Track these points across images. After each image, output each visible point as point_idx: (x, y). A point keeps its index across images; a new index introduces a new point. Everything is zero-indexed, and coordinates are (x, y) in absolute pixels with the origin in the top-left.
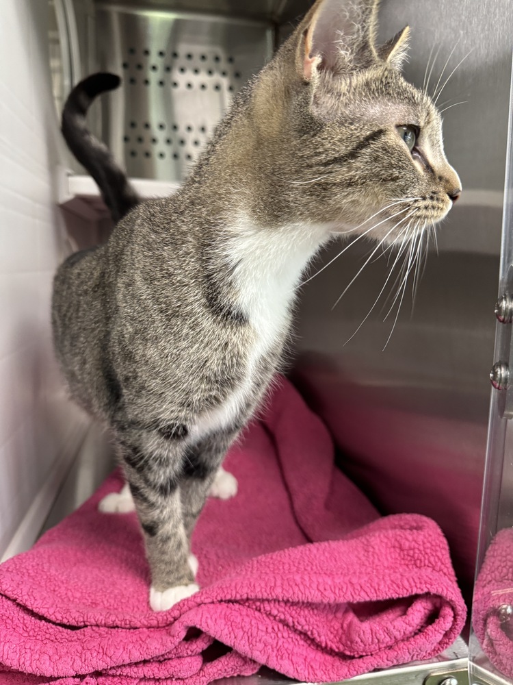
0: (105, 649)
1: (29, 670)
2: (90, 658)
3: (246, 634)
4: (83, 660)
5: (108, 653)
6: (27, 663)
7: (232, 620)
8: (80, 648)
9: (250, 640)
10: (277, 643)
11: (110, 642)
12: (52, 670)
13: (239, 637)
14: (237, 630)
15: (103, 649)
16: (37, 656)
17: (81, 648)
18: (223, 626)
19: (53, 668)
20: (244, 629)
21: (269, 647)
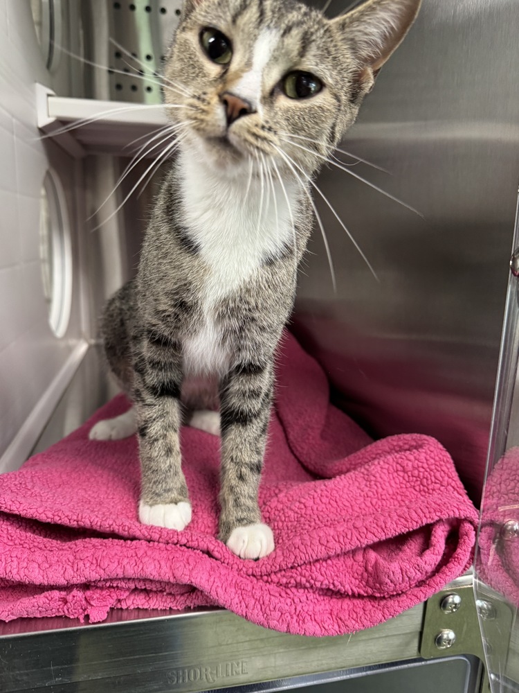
0: (99, 561)
1: (17, 578)
2: (83, 568)
3: (257, 603)
4: (75, 570)
5: (102, 565)
6: (15, 572)
7: (242, 588)
8: (71, 558)
9: (263, 610)
10: (296, 609)
11: (105, 553)
12: (42, 578)
13: (251, 606)
14: (247, 600)
15: (97, 561)
16: (25, 565)
17: (73, 558)
18: (233, 595)
19: (43, 576)
20: (255, 597)
21: (288, 614)
